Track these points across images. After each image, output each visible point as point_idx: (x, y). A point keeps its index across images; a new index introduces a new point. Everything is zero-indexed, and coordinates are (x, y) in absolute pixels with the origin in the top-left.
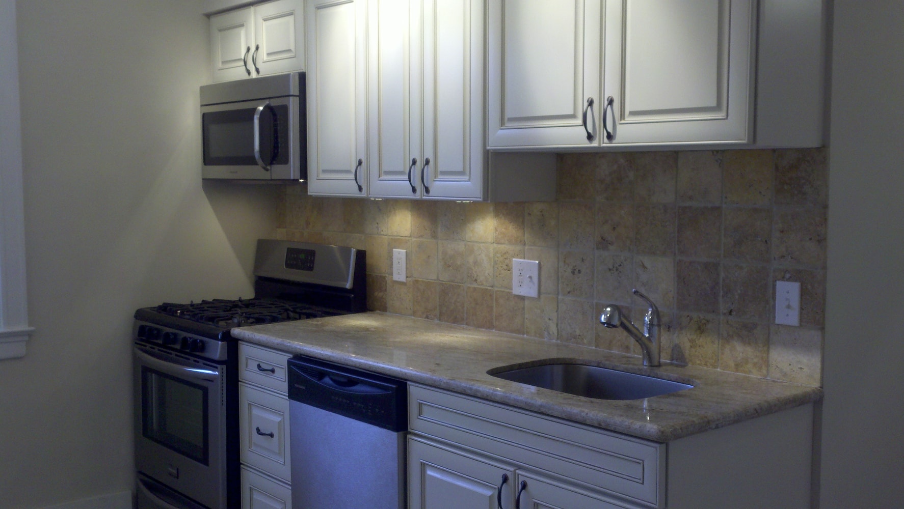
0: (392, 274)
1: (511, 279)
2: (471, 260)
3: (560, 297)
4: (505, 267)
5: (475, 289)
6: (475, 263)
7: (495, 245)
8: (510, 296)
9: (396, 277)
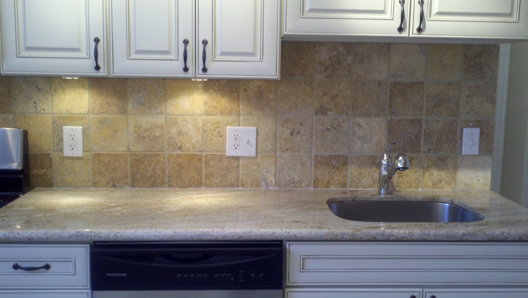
0: (62, 150)
1: (224, 143)
2: (174, 131)
3: (278, 154)
4: (217, 134)
5: (179, 156)
6: (179, 133)
7: (204, 117)
8: (222, 158)
9: (67, 153)
